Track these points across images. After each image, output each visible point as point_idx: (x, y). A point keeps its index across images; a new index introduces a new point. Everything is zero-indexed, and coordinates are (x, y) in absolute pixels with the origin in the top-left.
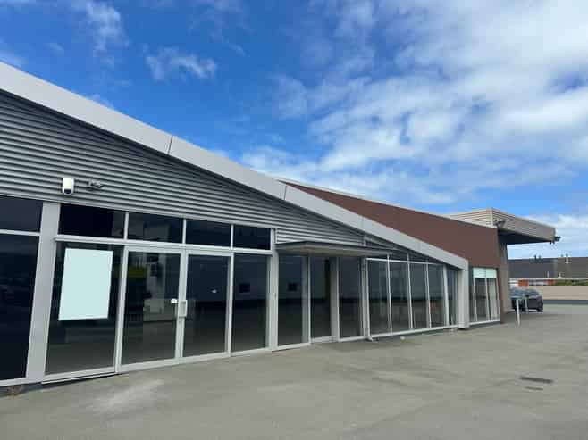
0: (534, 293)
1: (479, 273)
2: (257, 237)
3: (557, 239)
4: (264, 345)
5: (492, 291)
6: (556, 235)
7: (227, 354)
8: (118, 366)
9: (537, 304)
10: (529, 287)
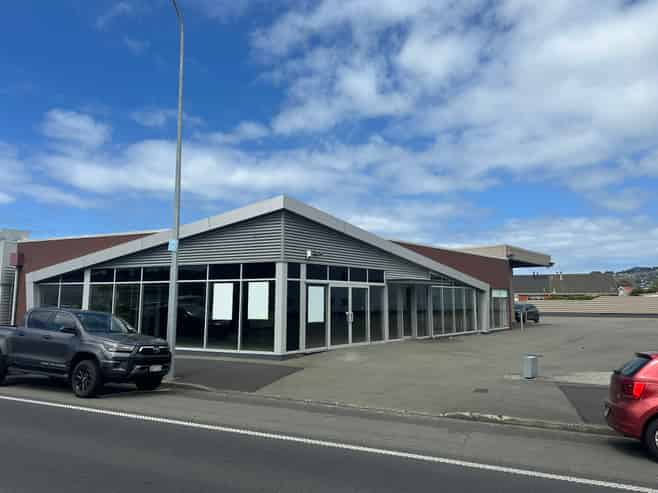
0: (532, 307)
1: (496, 294)
2: (377, 276)
3: (551, 264)
4: (381, 339)
5: (504, 307)
6: (552, 261)
7: (368, 343)
8: (329, 346)
9: (534, 316)
10: (528, 302)
